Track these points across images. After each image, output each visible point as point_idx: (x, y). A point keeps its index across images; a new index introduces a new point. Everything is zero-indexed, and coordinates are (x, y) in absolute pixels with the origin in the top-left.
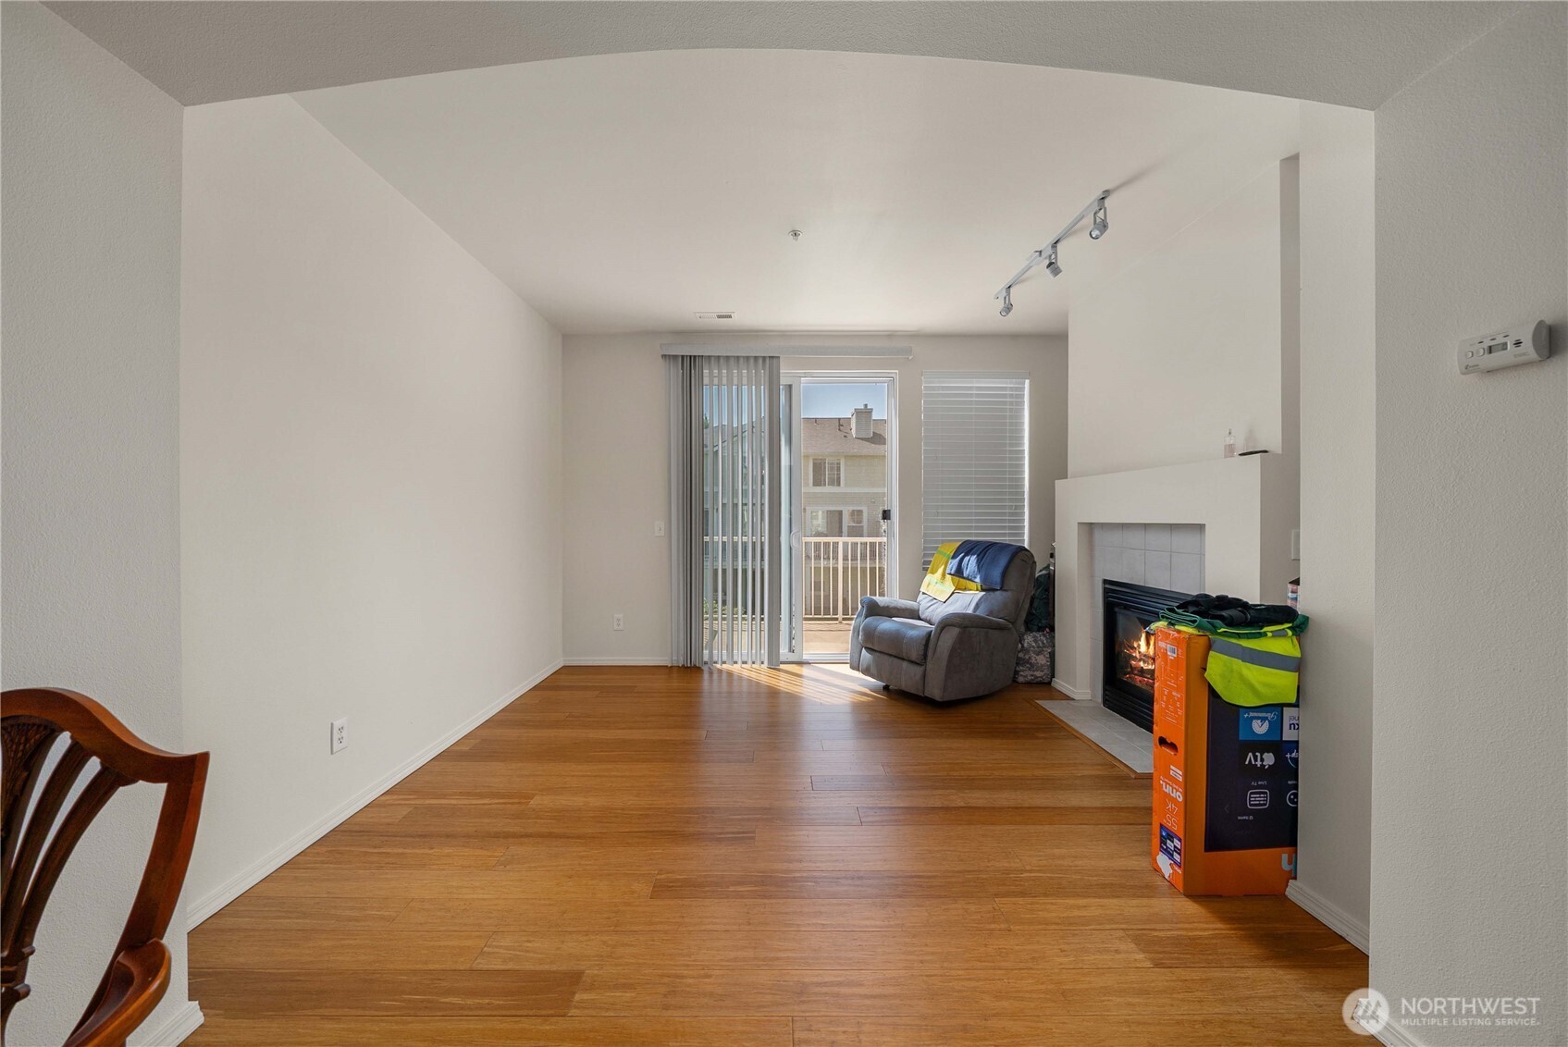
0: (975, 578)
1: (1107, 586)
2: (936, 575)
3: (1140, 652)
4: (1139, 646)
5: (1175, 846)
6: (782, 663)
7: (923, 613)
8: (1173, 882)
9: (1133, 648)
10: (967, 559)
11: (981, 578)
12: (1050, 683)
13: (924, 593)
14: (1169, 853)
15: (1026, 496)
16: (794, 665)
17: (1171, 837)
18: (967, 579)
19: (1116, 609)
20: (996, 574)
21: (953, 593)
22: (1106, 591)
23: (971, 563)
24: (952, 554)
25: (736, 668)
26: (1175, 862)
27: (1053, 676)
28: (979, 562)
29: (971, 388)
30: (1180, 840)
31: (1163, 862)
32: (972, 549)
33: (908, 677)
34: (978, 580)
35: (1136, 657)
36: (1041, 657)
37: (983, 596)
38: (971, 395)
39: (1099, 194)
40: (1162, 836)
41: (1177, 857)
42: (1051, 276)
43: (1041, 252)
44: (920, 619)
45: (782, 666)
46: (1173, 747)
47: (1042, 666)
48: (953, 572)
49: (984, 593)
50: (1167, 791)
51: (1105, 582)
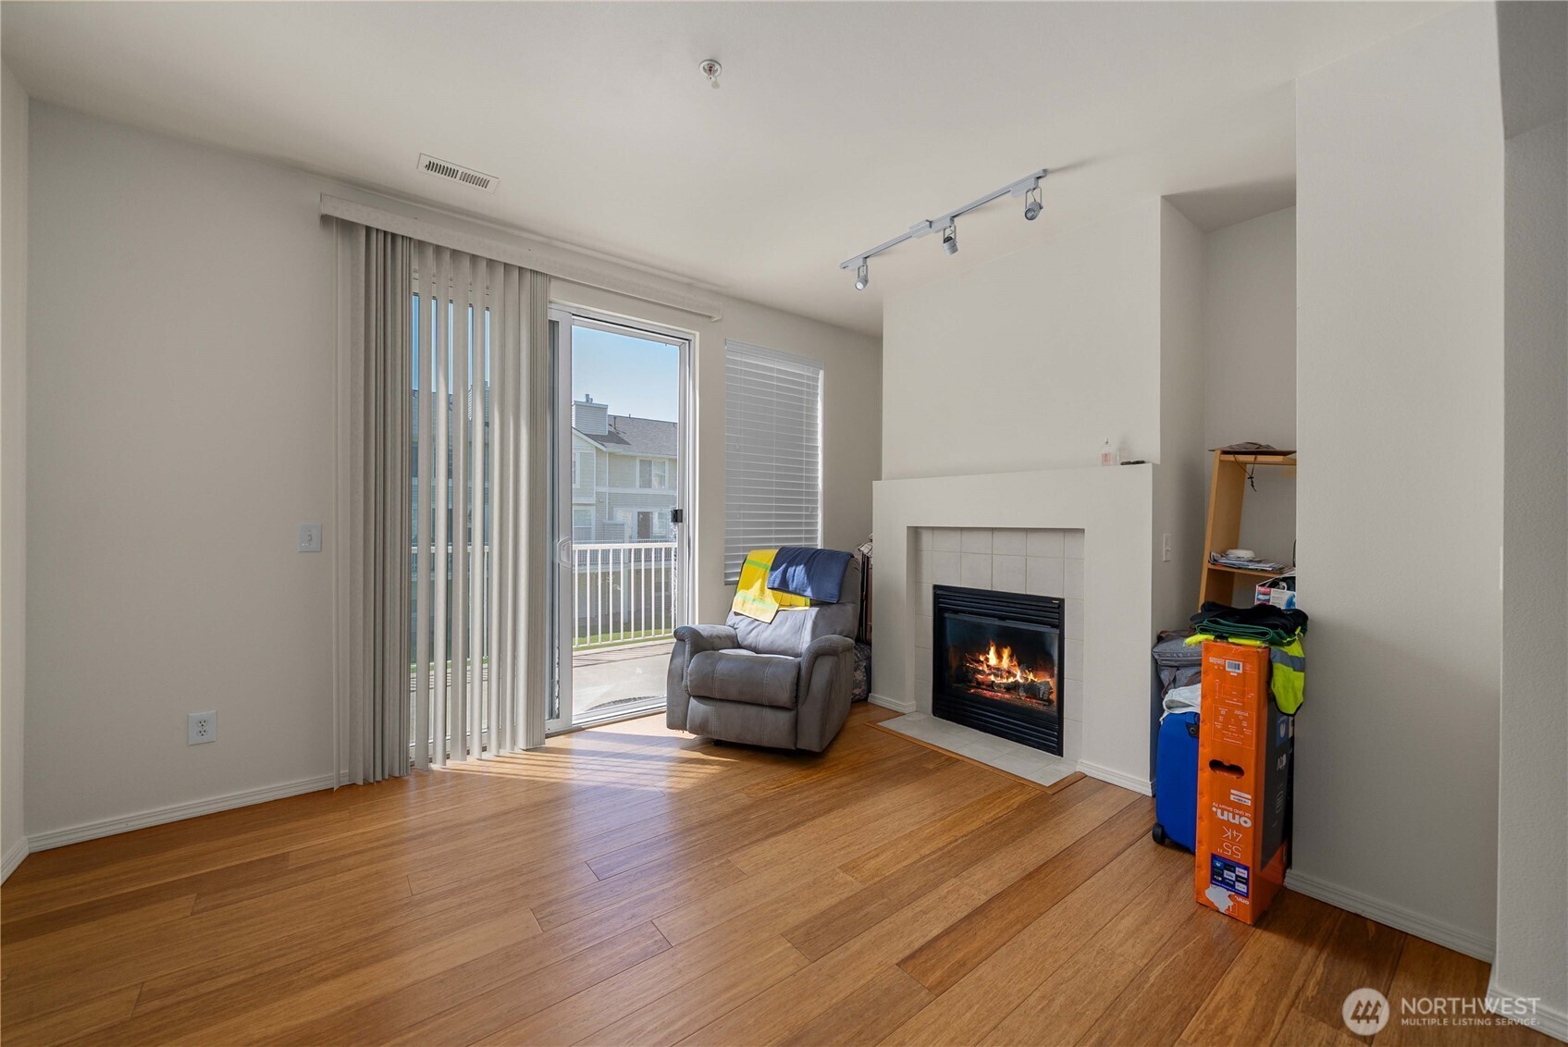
0: (805, 591)
1: (938, 592)
2: (753, 589)
3: (988, 666)
4: (987, 659)
5: (1237, 876)
6: (548, 736)
7: (745, 639)
8: (1235, 915)
9: (979, 662)
10: (791, 570)
11: (812, 589)
12: (866, 699)
13: (736, 614)
14: (1228, 884)
15: (820, 498)
16: (562, 737)
17: (1230, 866)
18: (794, 593)
19: (946, 615)
20: (830, 588)
21: (778, 611)
22: (937, 598)
23: (798, 573)
24: (770, 564)
25: (472, 763)
26: (1239, 893)
27: (869, 690)
28: (808, 572)
29: (771, 369)
30: (1246, 868)
31: (1218, 897)
32: (796, 557)
33: (737, 722)
34: (809, 592)
35: (983, 671)
36: (859, 672)
37: (818, 612)
38: (771, 378)
39: (1037, 170)
40: (1213, 866)
41: (1241, 887)
42: (948, 252)
43: (931, 222)
44: (740, 647)
45: (550, 743)
46: (1236, 770)
47: (860, 682)
48: (776, 586)
49: (816, 609)
50: (1225, 818)
51: (936, 587)
